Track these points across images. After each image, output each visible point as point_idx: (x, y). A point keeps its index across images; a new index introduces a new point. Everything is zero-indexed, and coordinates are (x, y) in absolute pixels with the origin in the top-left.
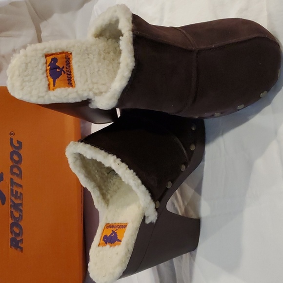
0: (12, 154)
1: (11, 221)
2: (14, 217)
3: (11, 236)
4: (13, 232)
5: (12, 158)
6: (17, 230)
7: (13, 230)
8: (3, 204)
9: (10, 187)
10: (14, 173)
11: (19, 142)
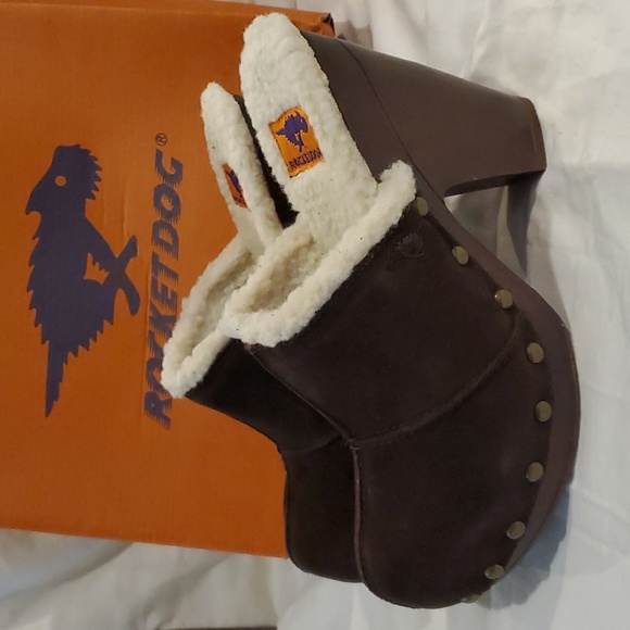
8: (134, 311)
9: (150, 275)
10: (161, 243)
11: (176, 164)
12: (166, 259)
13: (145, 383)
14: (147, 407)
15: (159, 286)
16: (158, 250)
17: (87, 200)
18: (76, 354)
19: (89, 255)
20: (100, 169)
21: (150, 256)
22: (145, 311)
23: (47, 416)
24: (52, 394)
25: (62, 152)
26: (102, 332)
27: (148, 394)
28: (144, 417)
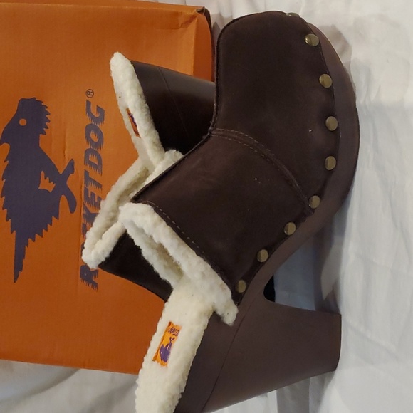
0: (89, 129)
1: (83, 240)
3: (81, 263)
5: (88, 137)
8: (72, 210)
9: (84, 185)
10: (90, 163)
12: (94, 175)
13: (81, 259)
14: (82, 276)
15: (90, 194)
16: (88, 169)
17: (41, 135)
18: (34, 240)
19: (42, 172)
20: (49, 114)
21: (83, 172)
22: (80, 210)
24: (18, 267)
25: (23, 103)
26: (51, 225)
27: (82, 267)
28: (80, 283)
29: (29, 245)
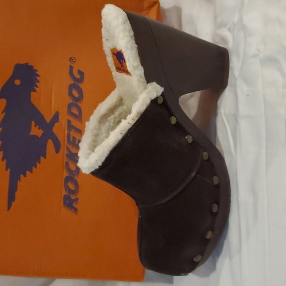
0: (71, 87)
1: (66, 174)
2: (69, 170)
3: (64, 193)
4: (67, 188)
5: (70, 94)
6: (71, 186)
7: (68, 186)
8: (57, 151)
9: (66, 131)
11: (81, 73)
12: (75, 123)
13: (63, 190)
14: (65, 203)
15: (71, 138)
16: (71, 118)
17: (32, 92)
18: (25, 176)
19: (33, 122)
20: (39, 76)
21: (66, 121)
22: (63, 151)
23: (8, 210)
24: (11, 198)
25: (18, 67)
26: (39, 163)
27: (65, 196)
28: (62, 209)
29: (21, 180)
